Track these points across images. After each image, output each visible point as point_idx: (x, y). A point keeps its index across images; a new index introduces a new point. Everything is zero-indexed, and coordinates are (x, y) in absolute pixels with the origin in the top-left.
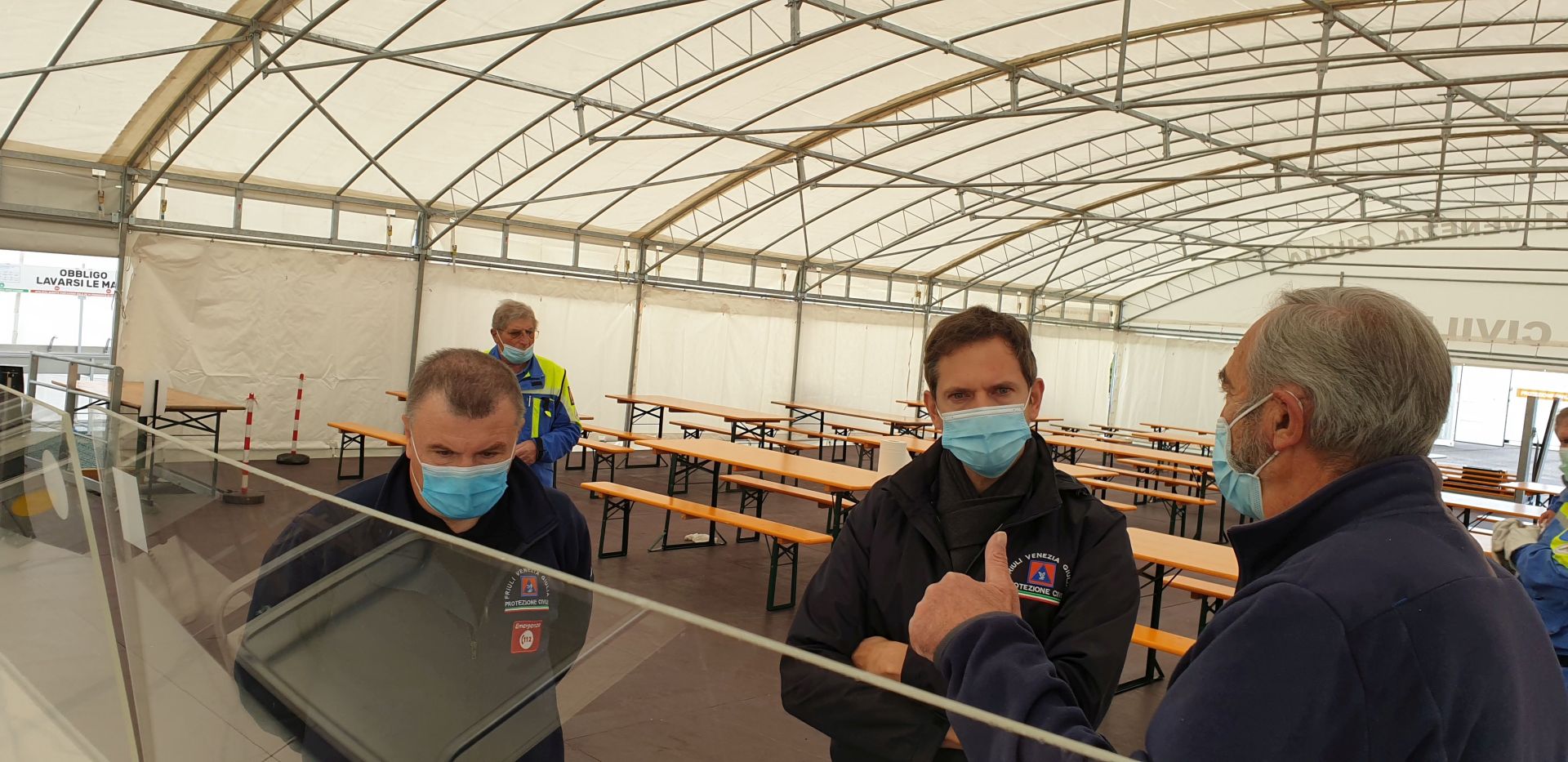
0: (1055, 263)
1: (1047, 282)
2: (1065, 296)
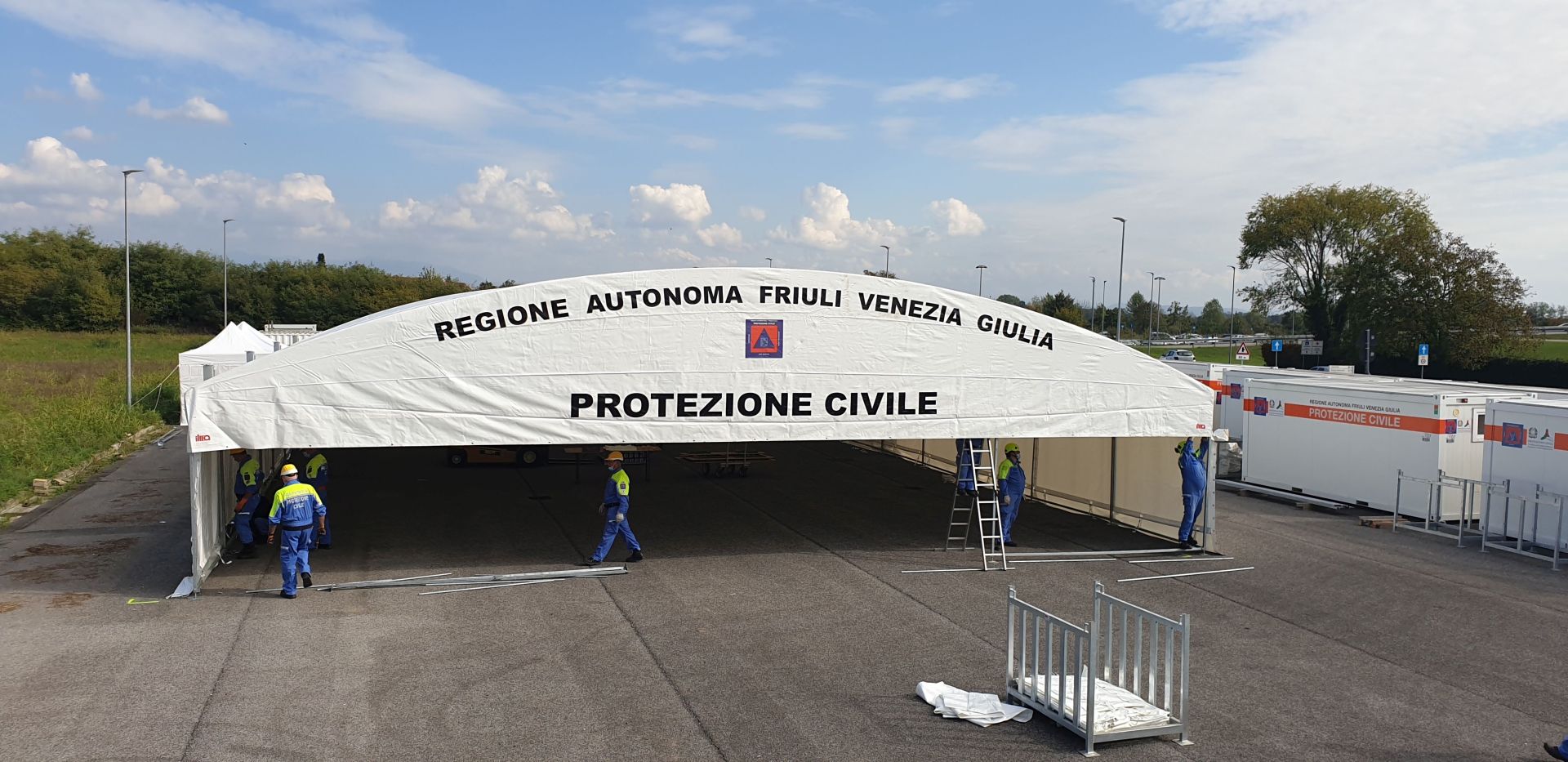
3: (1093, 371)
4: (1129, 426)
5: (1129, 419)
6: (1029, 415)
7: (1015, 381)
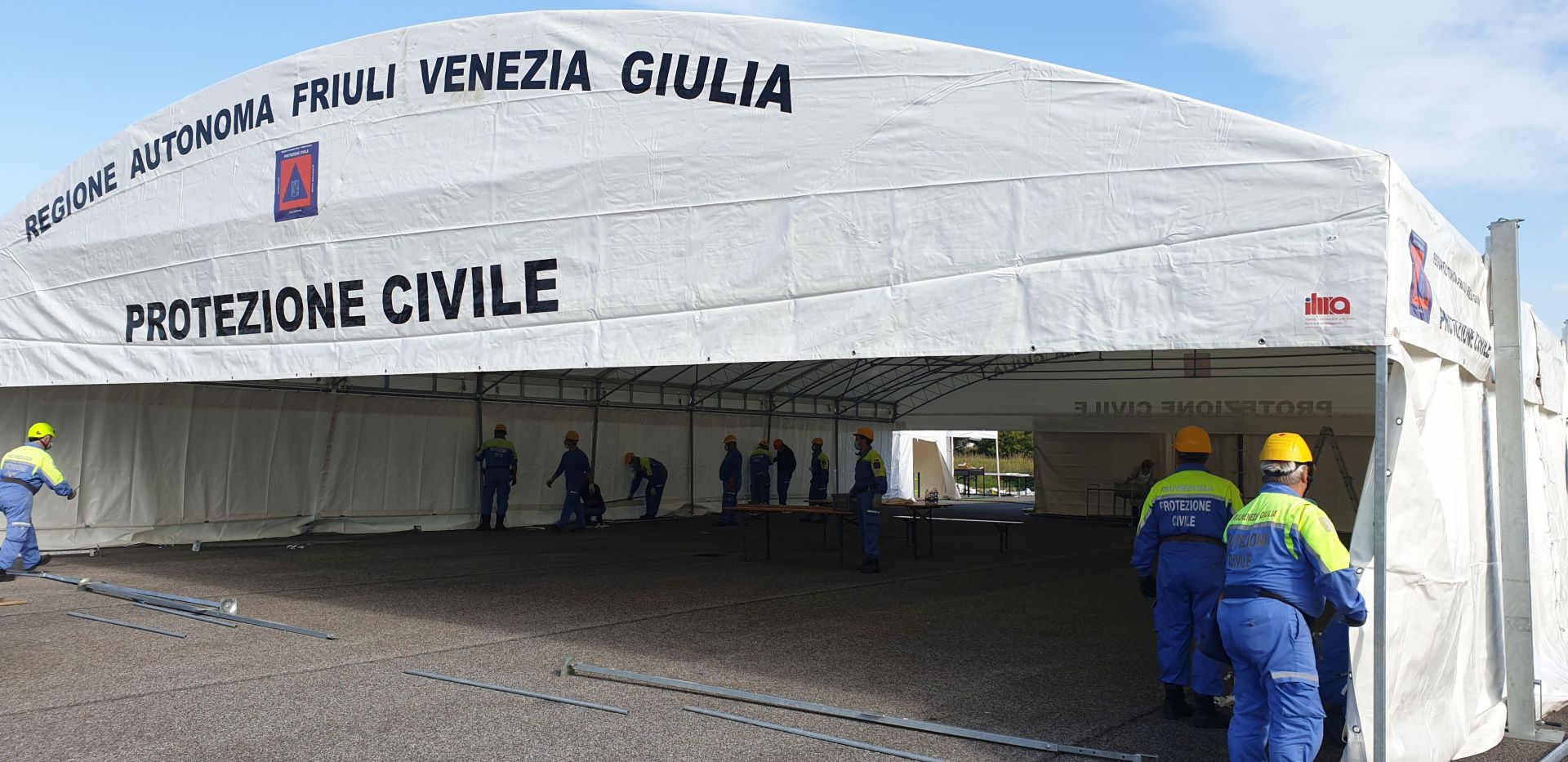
0: (848, 381)
1: (845, 392)
2: (858, 401)
3: (908, 155)
4: (1028, 315)
5: (1027, 294)
6: (746, 301)
7: (709, 212)
